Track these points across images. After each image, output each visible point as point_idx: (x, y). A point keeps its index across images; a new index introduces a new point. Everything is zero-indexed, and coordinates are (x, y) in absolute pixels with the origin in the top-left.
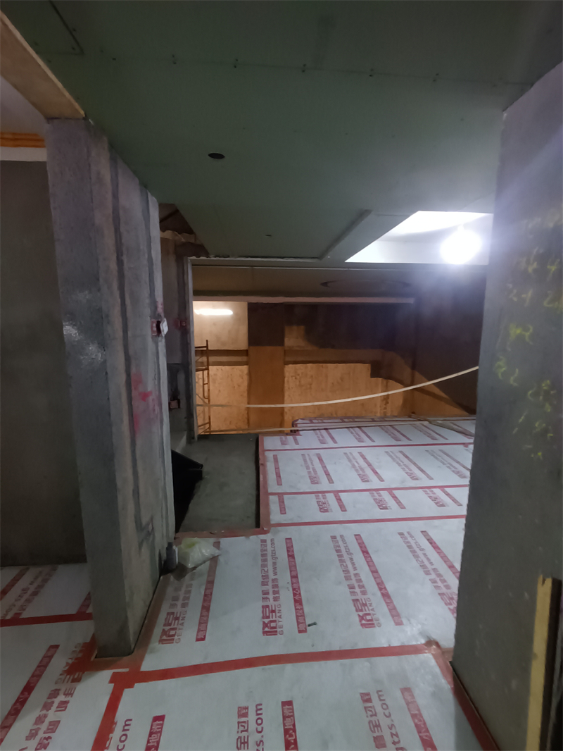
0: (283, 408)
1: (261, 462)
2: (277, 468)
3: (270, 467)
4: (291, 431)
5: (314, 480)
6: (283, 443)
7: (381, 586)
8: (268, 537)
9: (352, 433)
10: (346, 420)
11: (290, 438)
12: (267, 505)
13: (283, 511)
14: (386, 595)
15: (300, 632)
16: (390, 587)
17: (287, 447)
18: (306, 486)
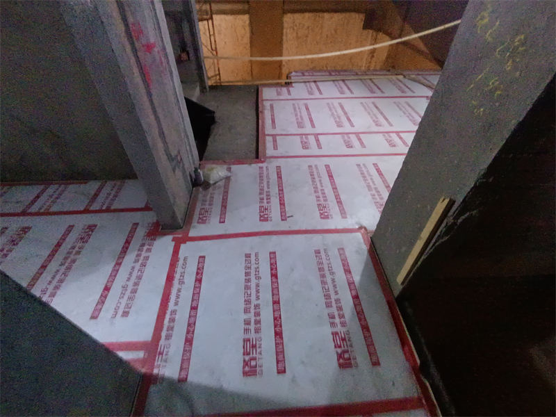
0: (281, 61)
1: (260, 109)
2: (273, 115)
3: (267, 114)
4: (286, 83)
5: (300, 125)
6: (279, 94)
7: (337, 197)
8: (264, 165)
9: (336, 85)
10: (333, 74)
11: (284, 90)
12: (264, 143)
13: (275, 147)
14: (339, 202)
15: (282, 220)
16: (343, 197)
17: (281, 97)
18: (294, 129)
